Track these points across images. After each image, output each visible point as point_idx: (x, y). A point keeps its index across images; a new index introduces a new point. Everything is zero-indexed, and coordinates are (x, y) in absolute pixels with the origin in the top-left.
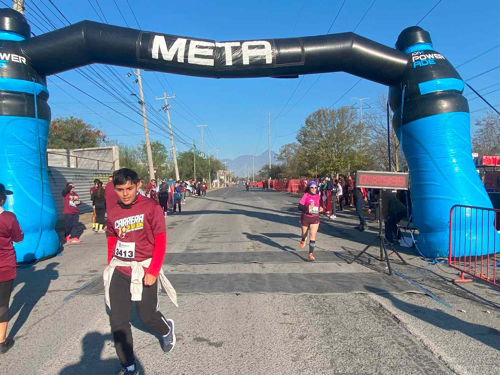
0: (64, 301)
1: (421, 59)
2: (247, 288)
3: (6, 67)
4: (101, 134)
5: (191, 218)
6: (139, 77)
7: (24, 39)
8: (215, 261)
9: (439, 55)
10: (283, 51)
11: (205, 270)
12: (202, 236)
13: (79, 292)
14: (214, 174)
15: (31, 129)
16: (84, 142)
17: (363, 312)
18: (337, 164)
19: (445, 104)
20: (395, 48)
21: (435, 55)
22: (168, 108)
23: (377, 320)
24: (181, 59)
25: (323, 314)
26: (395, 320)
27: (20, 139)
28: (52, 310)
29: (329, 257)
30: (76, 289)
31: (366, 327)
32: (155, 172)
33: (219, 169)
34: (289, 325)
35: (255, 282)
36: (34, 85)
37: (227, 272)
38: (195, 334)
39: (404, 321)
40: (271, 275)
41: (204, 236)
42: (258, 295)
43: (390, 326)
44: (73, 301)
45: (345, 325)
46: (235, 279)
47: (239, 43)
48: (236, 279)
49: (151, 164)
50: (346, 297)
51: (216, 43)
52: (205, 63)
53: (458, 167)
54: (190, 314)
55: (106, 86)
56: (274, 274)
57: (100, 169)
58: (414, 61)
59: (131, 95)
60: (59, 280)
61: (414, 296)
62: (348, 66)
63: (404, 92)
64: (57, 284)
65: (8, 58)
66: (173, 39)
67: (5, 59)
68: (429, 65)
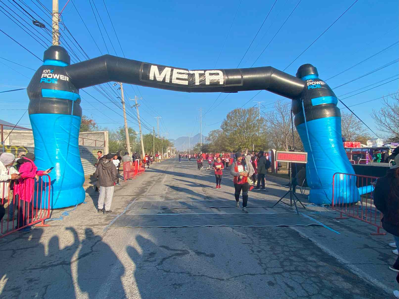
0: (104, 232)
1: (312, 84)
2: (215, 223)
3: (57, 83)
4: (93, 122)
7: (67, 65)
10: (231, 77)
13: (111, 225)
14: (165, 149)
19: (327, 112)
20: (296, 77)
21: (320, 82)
24: (167, 81)
27: (64, 129)
30: (108, 224)
32: (131, 148)
33: (168, 145)
36: (73, 95)
44: (110, 232)
46: (205, 217)
47: (203, 71)
49: (128, 143)
51: (190, 71)
52: (182, 83)
53: (335, 150)
56: (228, 214)
57: (97, 146)
58: (308, 85)
59: (117, 98)
60: (94, 218)
61: (316, 227)
62: (268, 87)
63: (303, 103)
64: (94, 221)
65: (58, 78)
66: (163, 68)
67: (56, 78)
68: (317, 88)
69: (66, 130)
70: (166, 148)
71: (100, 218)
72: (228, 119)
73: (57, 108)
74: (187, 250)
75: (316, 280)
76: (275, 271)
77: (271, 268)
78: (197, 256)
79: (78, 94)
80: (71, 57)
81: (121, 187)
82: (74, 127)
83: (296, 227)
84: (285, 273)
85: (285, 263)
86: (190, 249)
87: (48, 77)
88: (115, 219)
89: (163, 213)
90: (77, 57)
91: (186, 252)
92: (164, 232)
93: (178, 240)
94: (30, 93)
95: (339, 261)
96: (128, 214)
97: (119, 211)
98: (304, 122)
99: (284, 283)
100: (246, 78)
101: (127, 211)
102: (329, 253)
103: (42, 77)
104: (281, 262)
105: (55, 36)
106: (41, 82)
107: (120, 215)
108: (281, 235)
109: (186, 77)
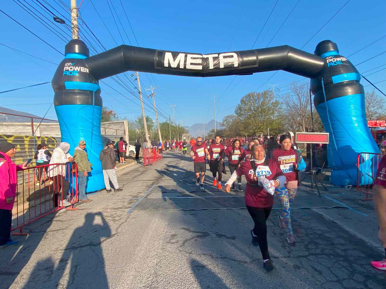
0: (128, 214)
1: (333, 61)
3: (78, 75)
6: (138, 76)
7: (86, 57)
9: (344, 58)
10: (246, 59)
19: (349, 90)
21: (341, 58)
24: (182, 67)
27: (87, 119)
30: (131, 207)
32: (149, 136)
33: (183, 132)
36: (94, 85)
44: (134, 214)
47: (217, 55)
49: (146, 131)
51: (203, 55)
52: (196, 68)
53: (359, 129)
57: (118, 135)
58: (328, 62)
59: (134, 88)
60: (118, 202)
61: (340, 209)
62: (285, 66)
63: (323, 82)
64: (118, 204)
65: (79, 70)
66: (176, 54)
67: (77, 70)
68: (338, 64)
69: (89, 120)
70: (182, 135)
71: (123, 202)
72: (242, 103)
73: (79, 99)
74: (208, 232)
75: (345, 264)
76: (300, 254)
77: (296, 251)
78: (217, 238)
79: (98, 85)
80: (90, 50)
81: (141, 173)
82: (96, 116)
83: (319, 209)
84: (311, 256)
85: (310, 246)
86: (211, 231)
87: (69, 70)
88: (137, 203)
89: (182, 196)
90: (95, 50)
91: (206, 234)
92: (183, 214)
93: (198, 222)
94: (55, 86)
95: (369, 244)
96: (149, 197)
97: (141, 194)
98: (324, 101)
99: (310, 266)
100: (262, 58)
101: (148, 195)
102: (357, 236)
103: (64, 70)
104: (306, 245)
105: (74, 31)
106: (64, 75)
107: (142, 199)
108: (304, 218)
109: (200, 61)
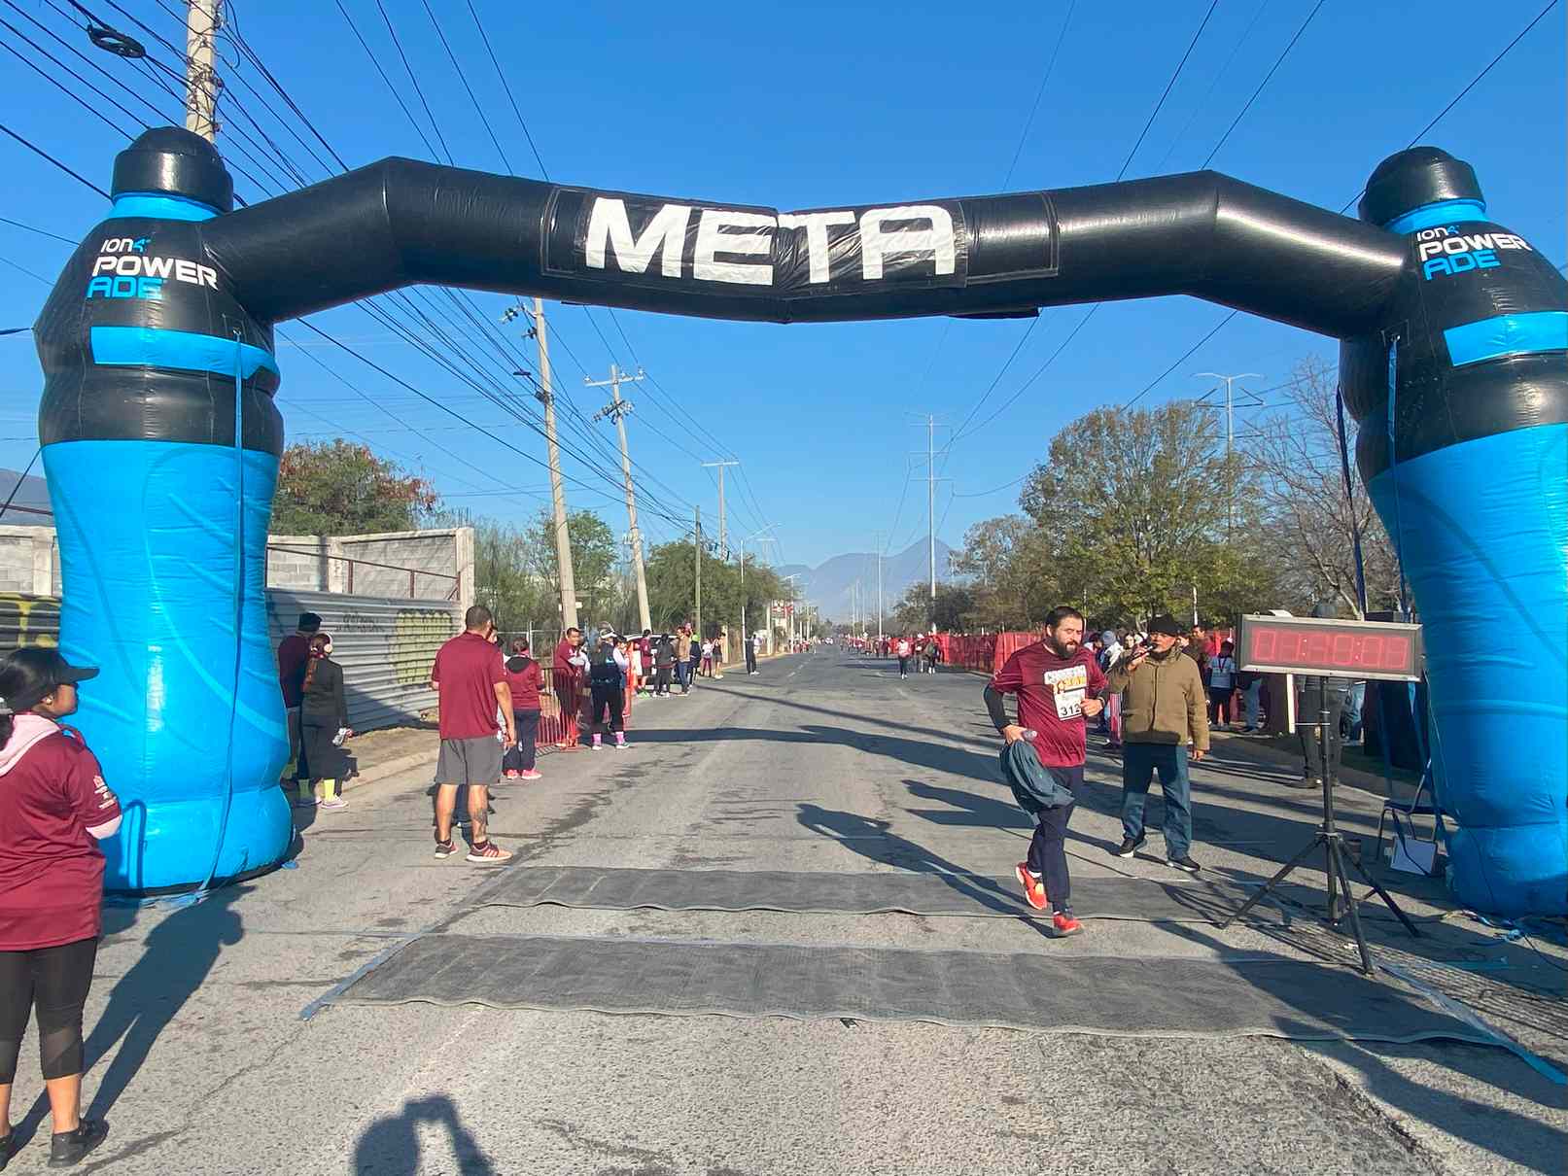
0: (301, 1019)
1: (1448, 250)
2: (878, 1002)
3: (160, 297)
4: (424, 491)
5: (688, 754)
6: (540, 319)
7: (214, 215)
8: (771, 900)
9: (1510, 237)
11: (736, 930)
12: (724, 816)
13: (347, 988)
15: (221, 479)
16: (370, 514)
17: (1280, 1107)
18: (1156, 584)
19: (1536, 397)
21: (1496, 237)
22: (621, 411)
23: (1333, 1135)
24: (673, 268)
25: (1142, 1107)
26: (1396, 1139)
28: (264, 1050)
29: (1146, 901)
30: (340, 981)
31: (1297, 1160)
32: (579, 605)
33: (770, 595)
34: (1026, 1141)
35: (903, 980)
37: (807, 943)
38: (713, 1159)
39: (1431, 1144)
40: (955, 958)
41: (729, 816)
42: (916, 1026)
43: (1382, 1163)
44: (331, 1021)
45: (1221, 1151)
46: (835, 966)
47: (849, 214)
48: (843, 966)
49: (568, 584)
50: (1219, 1048)
51: (779, 217)
52: (745, 276)
54: (694, 1083)
55: (445, 351)
56: (966, 953)
57: (416, 597)
58: (1424, 258)
59: (515, 374)
60: (289, 947)
62: (1201, 276)
63: (1393, 357)
64: (281, 961)
65: (165, 273)
66: (648, 208)
67: (157, 274)
68: (1477, 268)
69: (200, 518)
72: (1056, 461)
73: (157, 411)
79: (270, 352)
87: (121, 271)
88: (380, 959)
91: (660, 1163)
94: (46, 348)
103: (95, 273)
105: (195, 97)
106: (89, 294)
107: (417, 935)
109: (764, 245)
